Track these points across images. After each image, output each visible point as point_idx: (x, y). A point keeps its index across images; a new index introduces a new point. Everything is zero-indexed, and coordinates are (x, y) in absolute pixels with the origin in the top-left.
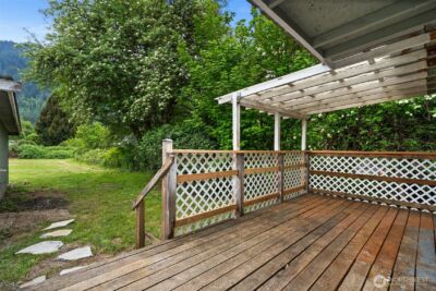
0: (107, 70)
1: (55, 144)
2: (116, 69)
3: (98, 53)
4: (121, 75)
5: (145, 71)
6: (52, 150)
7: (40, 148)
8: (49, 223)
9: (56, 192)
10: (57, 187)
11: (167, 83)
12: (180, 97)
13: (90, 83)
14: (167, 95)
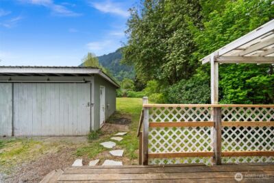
0: (150, 52)
1: (140, 90)
2: (155, 50)
3: (146, 44)
4: (157, 53)
5: (169, 47)
6: (139, 93)
7: (134, 93)
8: (118, 132)
9: (130, 115)
10: (131, 113)
11: (182, 53)
12: (192, 60)
13: (143, 61)
14: (181, 60)
